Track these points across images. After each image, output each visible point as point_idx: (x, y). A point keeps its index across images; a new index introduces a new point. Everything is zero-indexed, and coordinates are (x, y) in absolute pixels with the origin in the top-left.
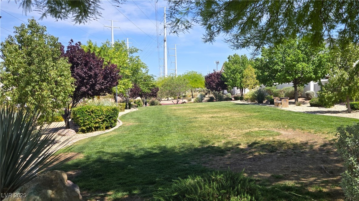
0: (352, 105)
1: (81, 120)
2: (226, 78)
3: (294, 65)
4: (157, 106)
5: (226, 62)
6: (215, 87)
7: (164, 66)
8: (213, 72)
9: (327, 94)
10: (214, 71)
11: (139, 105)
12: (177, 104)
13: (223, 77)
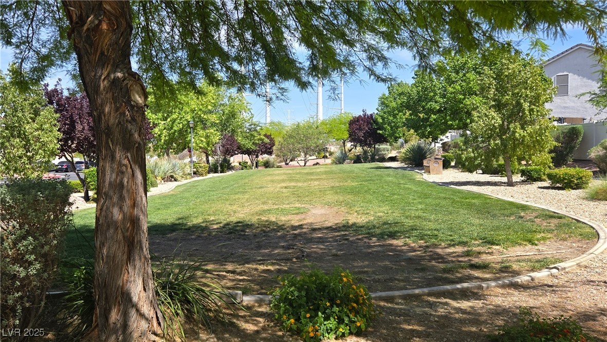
0: (529, 172)
1: (92, 185)
2: (381, 123)
3: (460, 101)
4: (274, 169)
5: (384, 95)
6: (363, 139)
7: (317, 104)
8: (361, 114)
9: (465, 153)
10: (363, 112)
11: (246, 167)
12: (305, 166)
13: (375, 121)
